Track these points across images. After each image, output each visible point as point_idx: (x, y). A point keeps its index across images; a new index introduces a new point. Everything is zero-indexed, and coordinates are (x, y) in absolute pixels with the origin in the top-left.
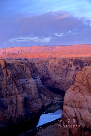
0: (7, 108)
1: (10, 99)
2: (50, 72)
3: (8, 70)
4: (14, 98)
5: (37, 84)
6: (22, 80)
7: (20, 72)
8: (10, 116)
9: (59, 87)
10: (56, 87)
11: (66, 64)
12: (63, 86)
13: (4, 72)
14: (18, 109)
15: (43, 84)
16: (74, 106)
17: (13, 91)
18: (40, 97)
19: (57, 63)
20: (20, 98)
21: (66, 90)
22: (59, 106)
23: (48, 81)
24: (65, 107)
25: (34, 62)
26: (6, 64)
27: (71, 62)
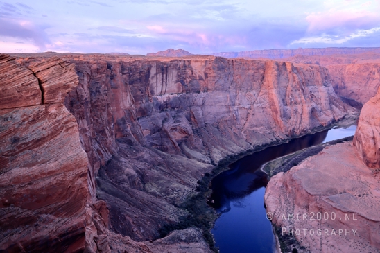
0: (290, 118)
1: (294, 108)
2: (346, 81)
3: (295, 75)
4: (299, 107)
5: (328, 93)
6: (310, 87)
7: (308, 77)
8: (293, 127)
9: (356, 98)
10: (352, 98)
11: (368, 70)
12: (361, 98)
13: (290, 76)
14: (303, 120)
15: (336, 93)
16: (373, 123)
17: (299, 100)
18: (331, 109)
19: (355, 70)
20: (307, 108)
21: (365, 103)
22: (354, 122)
23: (343, 91)
24: (360, 122)
25: (327, 67)
26: (293, 68)
27: (374, 69)
